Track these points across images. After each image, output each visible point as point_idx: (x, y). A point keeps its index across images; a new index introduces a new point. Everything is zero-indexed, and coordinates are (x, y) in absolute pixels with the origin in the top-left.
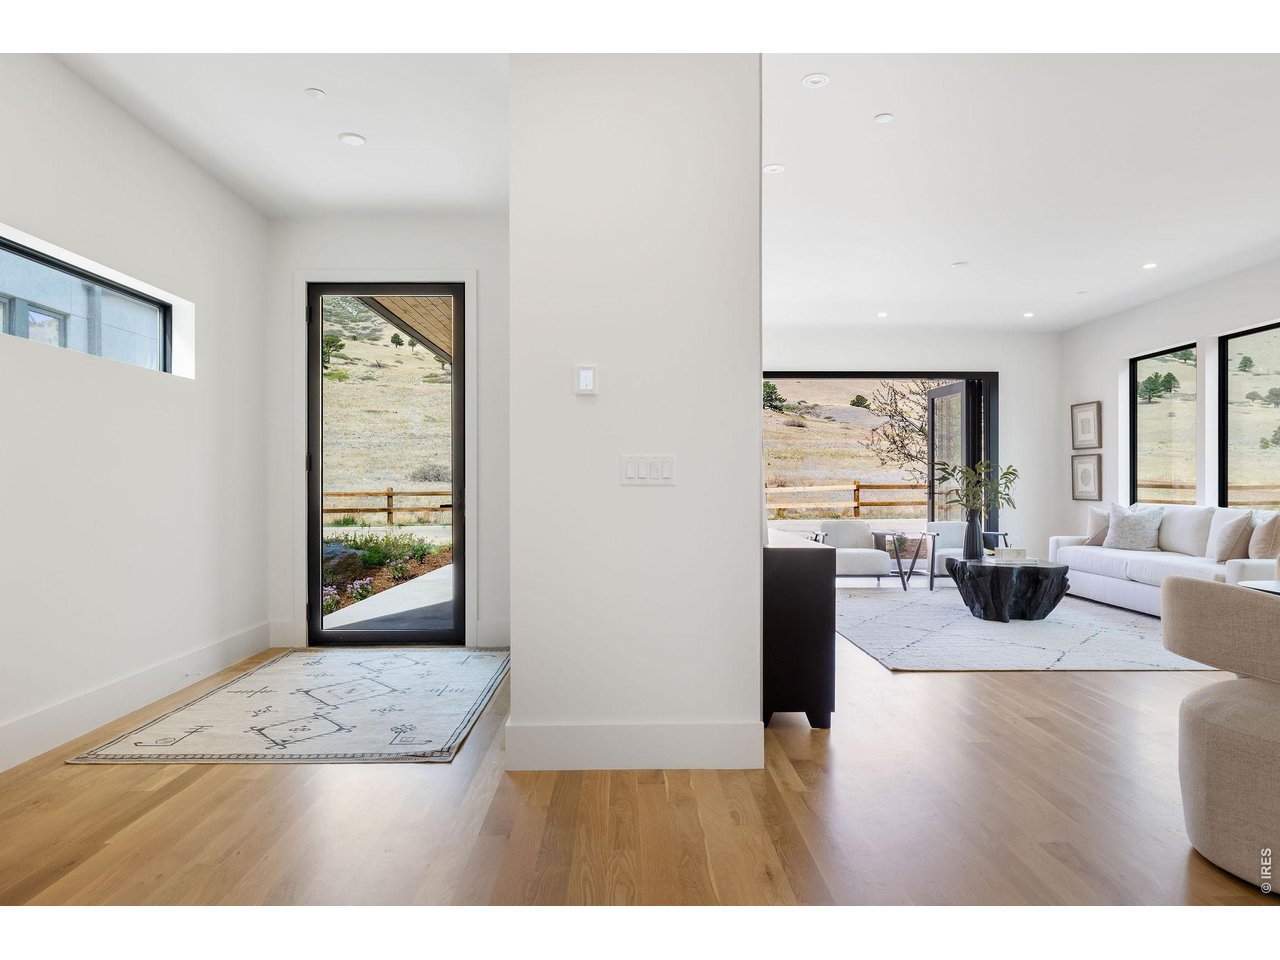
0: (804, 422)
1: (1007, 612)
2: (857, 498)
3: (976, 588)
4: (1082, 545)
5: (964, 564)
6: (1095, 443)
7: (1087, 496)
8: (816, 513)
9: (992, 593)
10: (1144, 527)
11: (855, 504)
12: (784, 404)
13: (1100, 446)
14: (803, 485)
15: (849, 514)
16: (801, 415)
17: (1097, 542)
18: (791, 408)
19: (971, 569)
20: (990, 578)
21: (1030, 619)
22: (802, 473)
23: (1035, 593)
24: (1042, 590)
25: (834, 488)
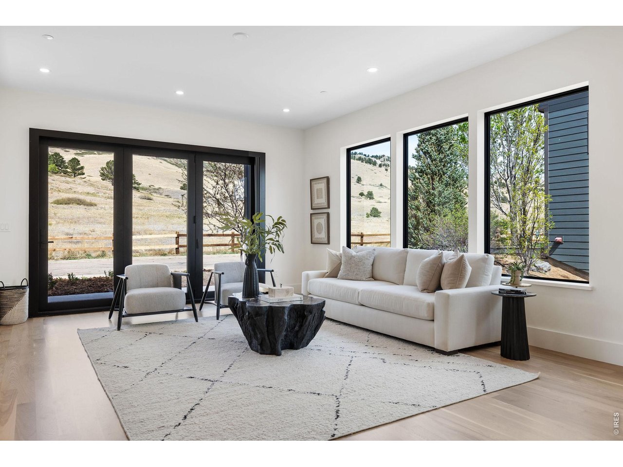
0: (151, 197)
1: (279, 345)
2: (177, 243)
3: (254, 326)
4: (323, 277)
5: (244, 303)
6: (326, 205)
7: (320, 241)
8: (151, 252)
9: (268, 331)
10: (364, 263)
11: (176, 246)
12: (140, 186)
13: (329, 207)
14: (146, 234)
15: (172, 253)
16: (150, 193)
17: (334, 274)
18: (144, 189)
19: (249, 309)
20: (266, 317)
21: (297, 349)
22: (146, 227)
23: (301, 326)
24: (307, 323)
25: (166, 236)
